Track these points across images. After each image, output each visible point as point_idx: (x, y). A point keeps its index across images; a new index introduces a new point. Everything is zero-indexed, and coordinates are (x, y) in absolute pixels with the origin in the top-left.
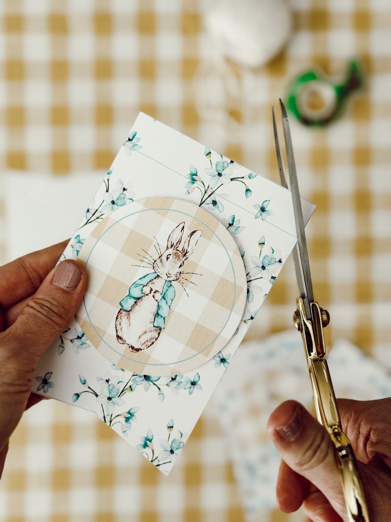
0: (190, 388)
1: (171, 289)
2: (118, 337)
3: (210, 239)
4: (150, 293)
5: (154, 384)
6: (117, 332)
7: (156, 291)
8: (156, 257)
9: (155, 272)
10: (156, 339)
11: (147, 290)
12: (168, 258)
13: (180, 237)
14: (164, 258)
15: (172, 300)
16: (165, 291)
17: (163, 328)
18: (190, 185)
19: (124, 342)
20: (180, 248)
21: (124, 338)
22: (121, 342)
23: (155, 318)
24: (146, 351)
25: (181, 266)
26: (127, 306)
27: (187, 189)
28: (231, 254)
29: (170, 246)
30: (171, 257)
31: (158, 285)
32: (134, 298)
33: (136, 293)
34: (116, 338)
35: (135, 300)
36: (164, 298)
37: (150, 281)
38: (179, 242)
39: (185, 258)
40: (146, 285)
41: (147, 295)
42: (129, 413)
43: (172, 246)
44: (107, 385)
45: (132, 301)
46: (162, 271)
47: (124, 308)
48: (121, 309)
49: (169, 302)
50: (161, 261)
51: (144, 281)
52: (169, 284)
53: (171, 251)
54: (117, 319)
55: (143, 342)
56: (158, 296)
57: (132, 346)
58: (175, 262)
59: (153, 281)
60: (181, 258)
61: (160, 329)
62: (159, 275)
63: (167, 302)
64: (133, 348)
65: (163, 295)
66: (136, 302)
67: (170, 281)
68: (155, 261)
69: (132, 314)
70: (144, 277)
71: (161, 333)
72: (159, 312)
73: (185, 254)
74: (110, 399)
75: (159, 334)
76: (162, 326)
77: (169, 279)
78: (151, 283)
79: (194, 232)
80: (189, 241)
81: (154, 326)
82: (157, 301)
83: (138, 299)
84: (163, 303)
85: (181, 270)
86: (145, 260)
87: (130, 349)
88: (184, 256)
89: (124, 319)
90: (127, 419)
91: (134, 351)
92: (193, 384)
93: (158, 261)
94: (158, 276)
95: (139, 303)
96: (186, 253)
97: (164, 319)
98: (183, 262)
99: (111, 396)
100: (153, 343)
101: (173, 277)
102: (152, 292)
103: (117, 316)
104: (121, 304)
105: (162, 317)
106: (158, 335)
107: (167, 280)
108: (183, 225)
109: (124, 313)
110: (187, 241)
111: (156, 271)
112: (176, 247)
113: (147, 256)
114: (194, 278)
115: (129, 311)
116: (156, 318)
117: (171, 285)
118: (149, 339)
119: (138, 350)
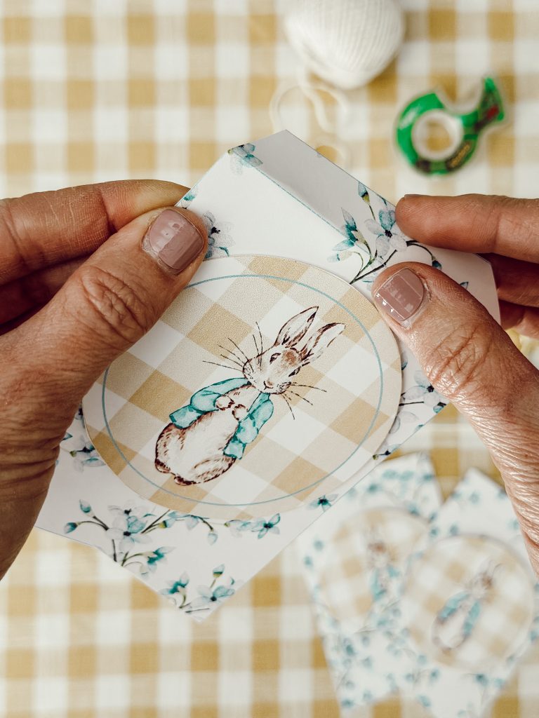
0: (262, 530)
1: (267, 406)
2: (158, 462)
3: (356, 340)
4: (229, 406)
5: (204, 522)
6: (157, 456)
7: (240, 406)
8: (252, 354)
9: (245, 378)
10: (224, 472)
11: (224, 402)
12: (272, 359)
13: (303, 328)
14: (266, 358)
15: (265, 422)
16: (255, 407)
17: (239, 457)
18: (344, 246)
19: (167, 471)
20: (299, 347)
21: (169, 464)
22: (161, 469)
23: (228, 443)
24: (203, 486)
25: (293, 374)
26: (184, 421)
27: (337, 252)
28: (385, 367)
29: (281, 340)
30: (279, 358)
31: (246, 397)
32: (198, 411)
33: (204, 403)
34: (154, 464)
35: (199, 415)
36: (251, 416)
37: (231, 390)
38: (300, 337)
39: (303, 362)
40: (224, 395)
41: (223, 409)
42: (156, 553)
43: (285, 341)
44: (125, 516)
45: (194, 415)
46: (258, 378)
47: (177, 423)
48: (170, 424)
49: (259, 423)
50: (260, 362)
51: (222, 389)
52: (266, 398)
53: (281, 349)
54: (160, 436)
55: (200, 473)
56: (242, 413)
57: (179, 477)
58: (285, 367)
59: (237, 391)
60: (297, 361)
61: (234, 459)
62: (251, 381)
63: (254, 423)
64: (180, 479)
65: (251, 412)
66: (199, 418)
67: (269, 394)
68: (248, 361)
69: (189, 434)
70: (224, 382)
71: (233, 465)
72: (238, 436)
73: (306, 355)
74: (127, 534)
75: (230, 465)
76: (238, 455)
77: (268, 391)
78: (234, 392)
79: (330, 326)
80: (318, 338)
81: (224, 454)
82: (238, 419)
83: (206, 413)
84: (248, 424)
85: (291, 379)
86: (230, 356)
87: (176, 481)
88: (303, 359)
89: (173, 440)
90: (151, 561)
91: (182, 483)
92: (268, 526)
93: (254, 362)
94: (249, 384)
95: (206, 420)
96: (308, 355)
97: (244, 445)
98: (299, 369)
99: (129, 531)
100: (216, 476)
101: (276, 389)
102: (233, 406)
103: (163, 433)
104: (171, 417)
105: (240, 442)
106: (227, 467)
107: (264, 391)
108: (313, 310)
109: (174, 430)
110: (314, 338)
111: (247, 376)
112: (292, 343)
113: (235, 350)
114: (310, 394)
115: (185, 429)
116: (231, 443)
117: (268, 400)
118: (212, 470)
119: (188, 483)
